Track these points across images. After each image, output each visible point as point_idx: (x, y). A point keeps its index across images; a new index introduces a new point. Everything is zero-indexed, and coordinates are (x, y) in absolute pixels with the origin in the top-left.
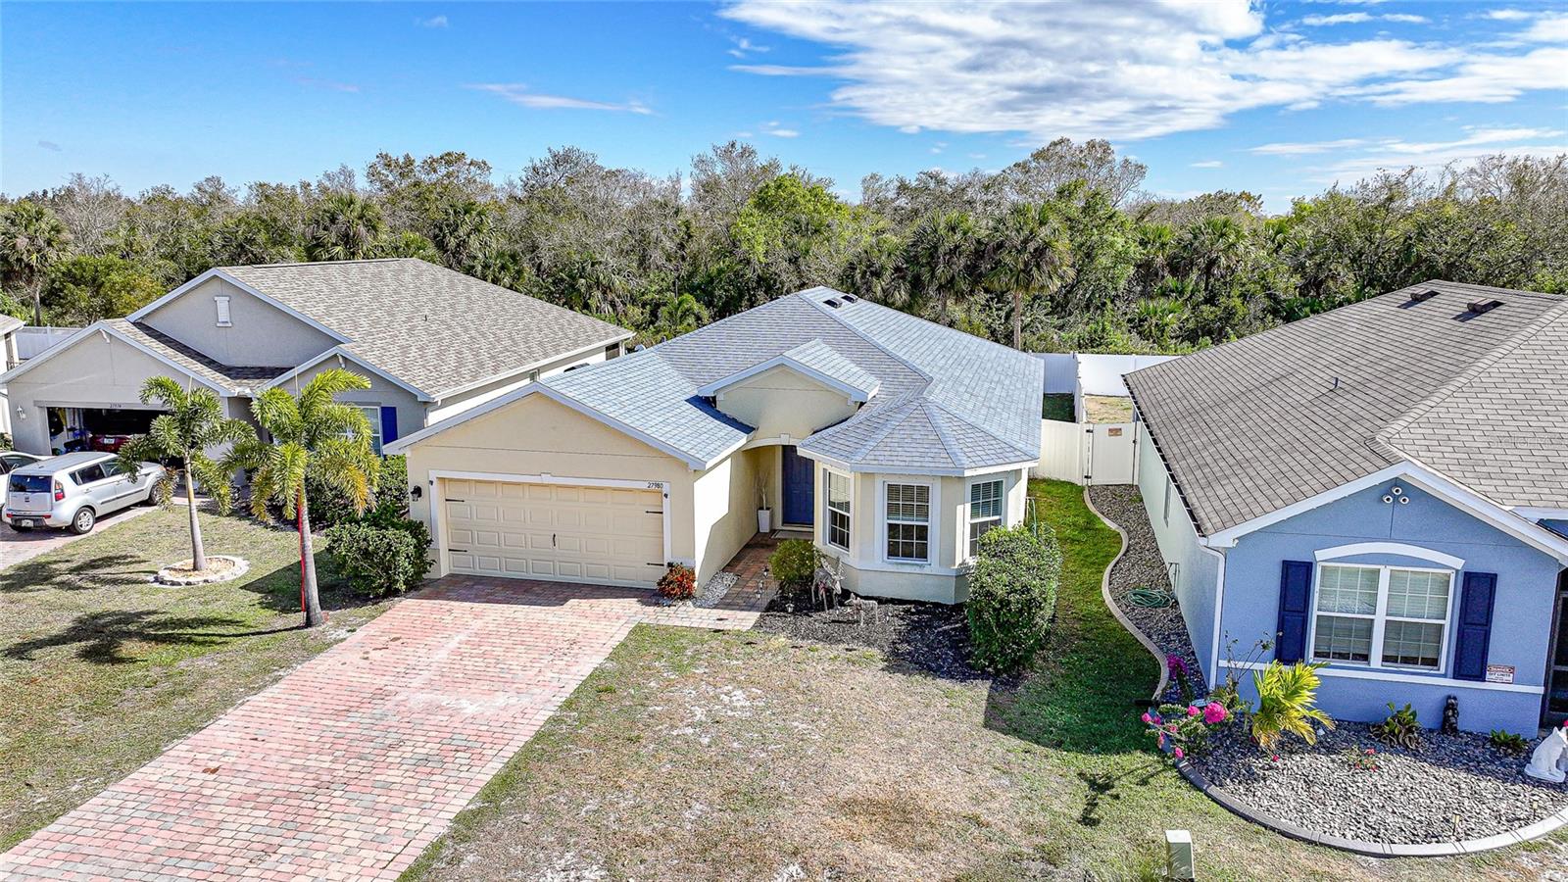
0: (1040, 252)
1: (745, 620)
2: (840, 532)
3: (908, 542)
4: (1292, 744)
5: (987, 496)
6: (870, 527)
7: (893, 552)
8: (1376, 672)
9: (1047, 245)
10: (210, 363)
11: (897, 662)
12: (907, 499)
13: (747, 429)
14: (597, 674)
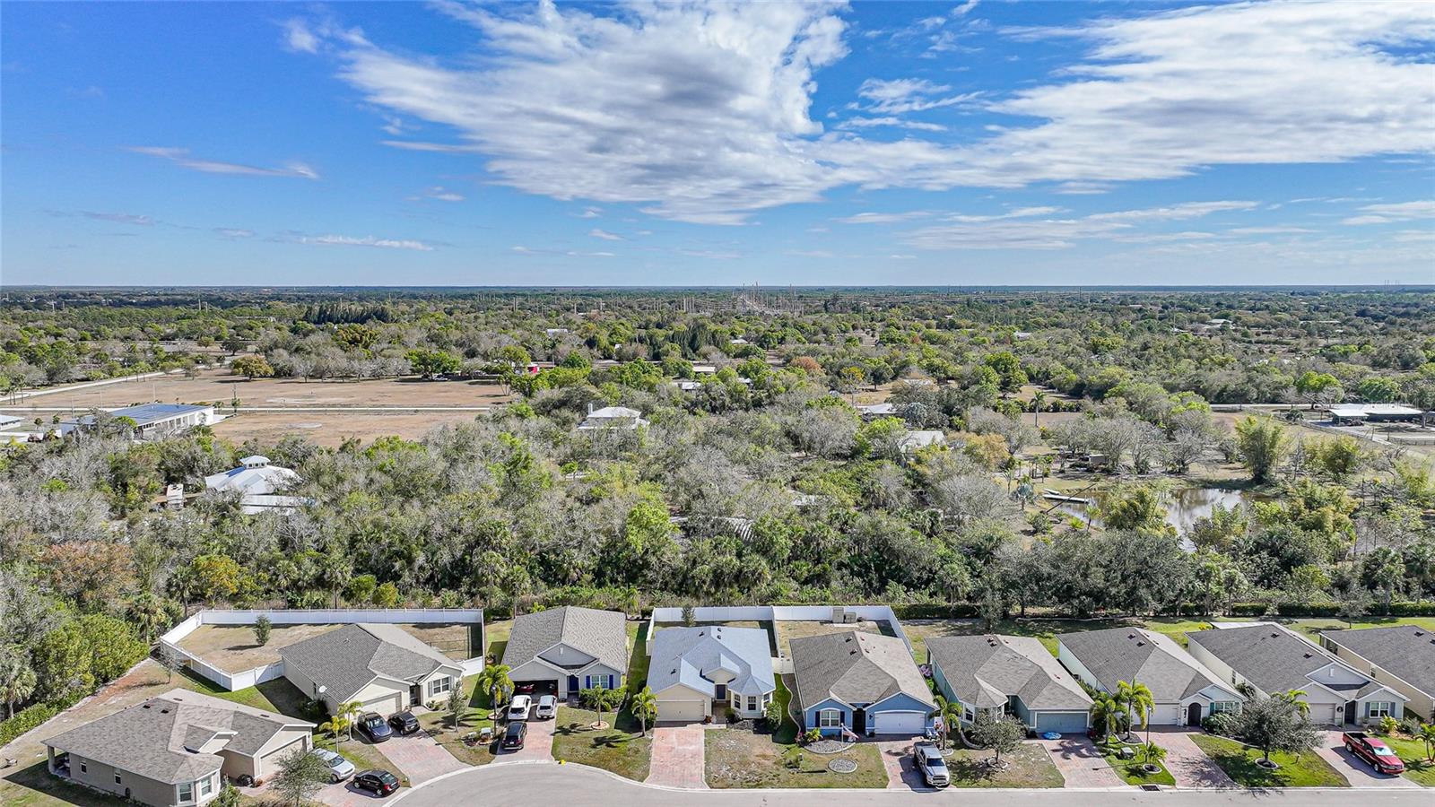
0: (760, 574)
1: (724, 726)
2: (738, 705)
3: (752, 707)
4: (814, 741)
5: (767, 696)
6: (744, 703)
7: (749, 709)
8: (830, 727)
9: (762, 572)
10: (558, 665)
11: (755, 732)
12: (752, 699)
13: (713, 682)
14: (705, 741)
